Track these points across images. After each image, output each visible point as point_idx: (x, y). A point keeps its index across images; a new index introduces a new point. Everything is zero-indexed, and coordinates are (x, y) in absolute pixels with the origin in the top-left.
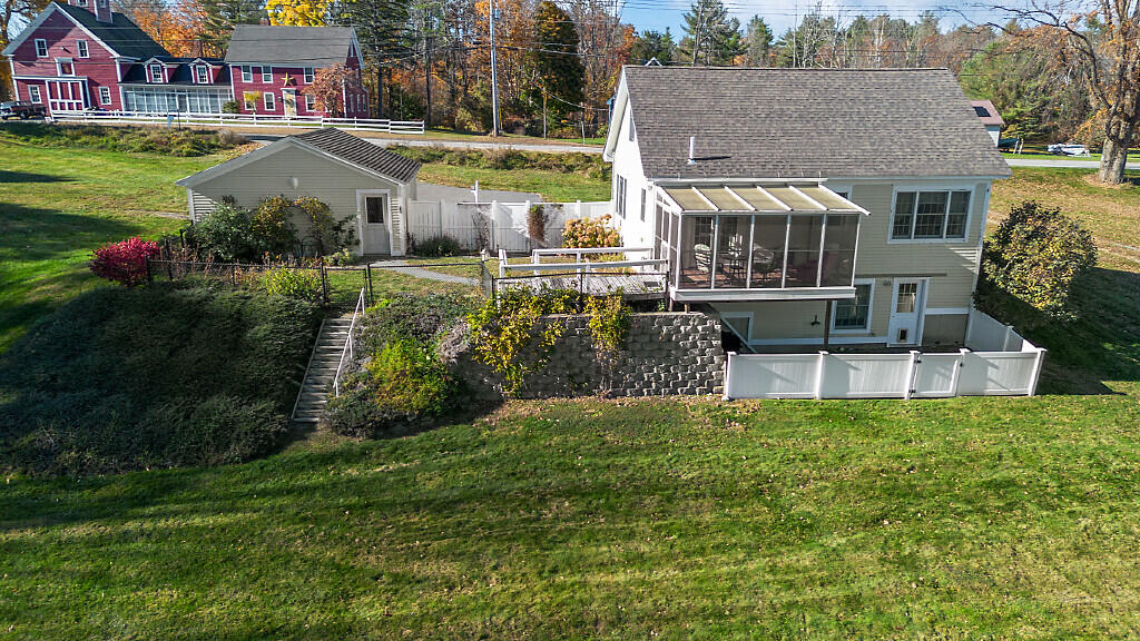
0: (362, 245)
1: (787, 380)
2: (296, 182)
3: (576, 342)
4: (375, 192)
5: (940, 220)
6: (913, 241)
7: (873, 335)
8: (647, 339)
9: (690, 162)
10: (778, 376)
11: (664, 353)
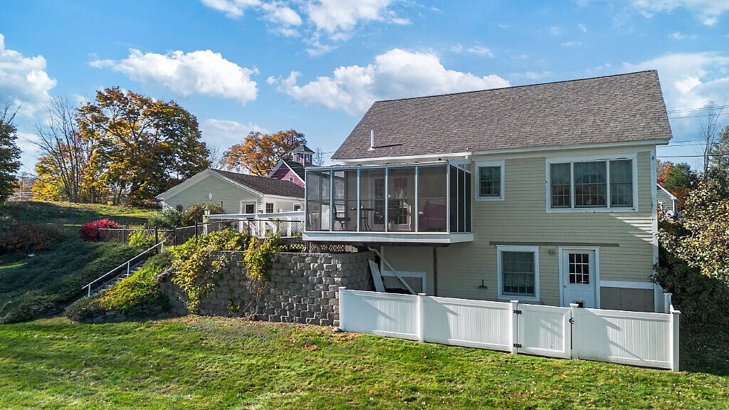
1: (391, 319)
2: (210, 196)
4: (250, 201)
6: (573, 210)
8: (284, 273)
9: (371, 149)
10: (382, 314)
11: (297, 286)
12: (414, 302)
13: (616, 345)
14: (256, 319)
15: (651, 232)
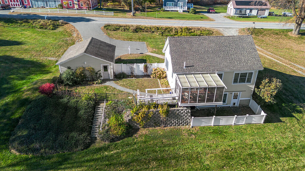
0: (103, 77)
1: (205, 122)
2: (86, 63)
3: (156, 115)
4: (105, 65)
5: (245, 79)
6: (238, 84)
7: (227, 104)
8: (173, 114)
9: (184, 68)
10: (203, 122)
11: (177, 117)
12: (212, 118)
13: (254, 121)
15: (253, 88)
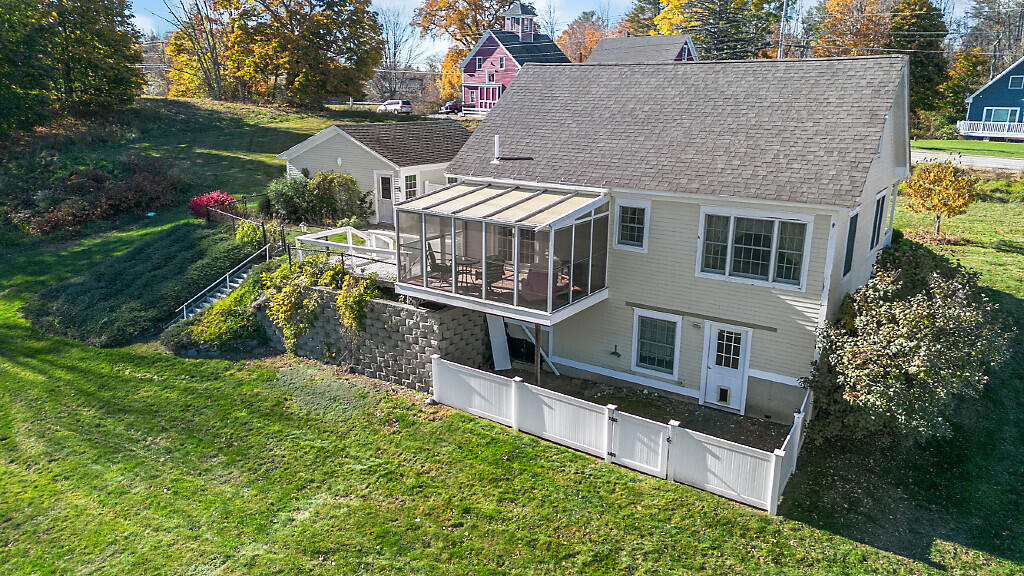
0: (377, 215)
1: (486, 400)
2: (339, 161)
4: (387, 173)
5: (764, 256)
6: (726, 278)
7: (680, 384)
8: (380, 325)
9: (496, 162)
10: (477, 392)
11: (392, 343)
12: (508, 386)
13: (716, 476)
14: (353, 371)
15: (816, 320)
